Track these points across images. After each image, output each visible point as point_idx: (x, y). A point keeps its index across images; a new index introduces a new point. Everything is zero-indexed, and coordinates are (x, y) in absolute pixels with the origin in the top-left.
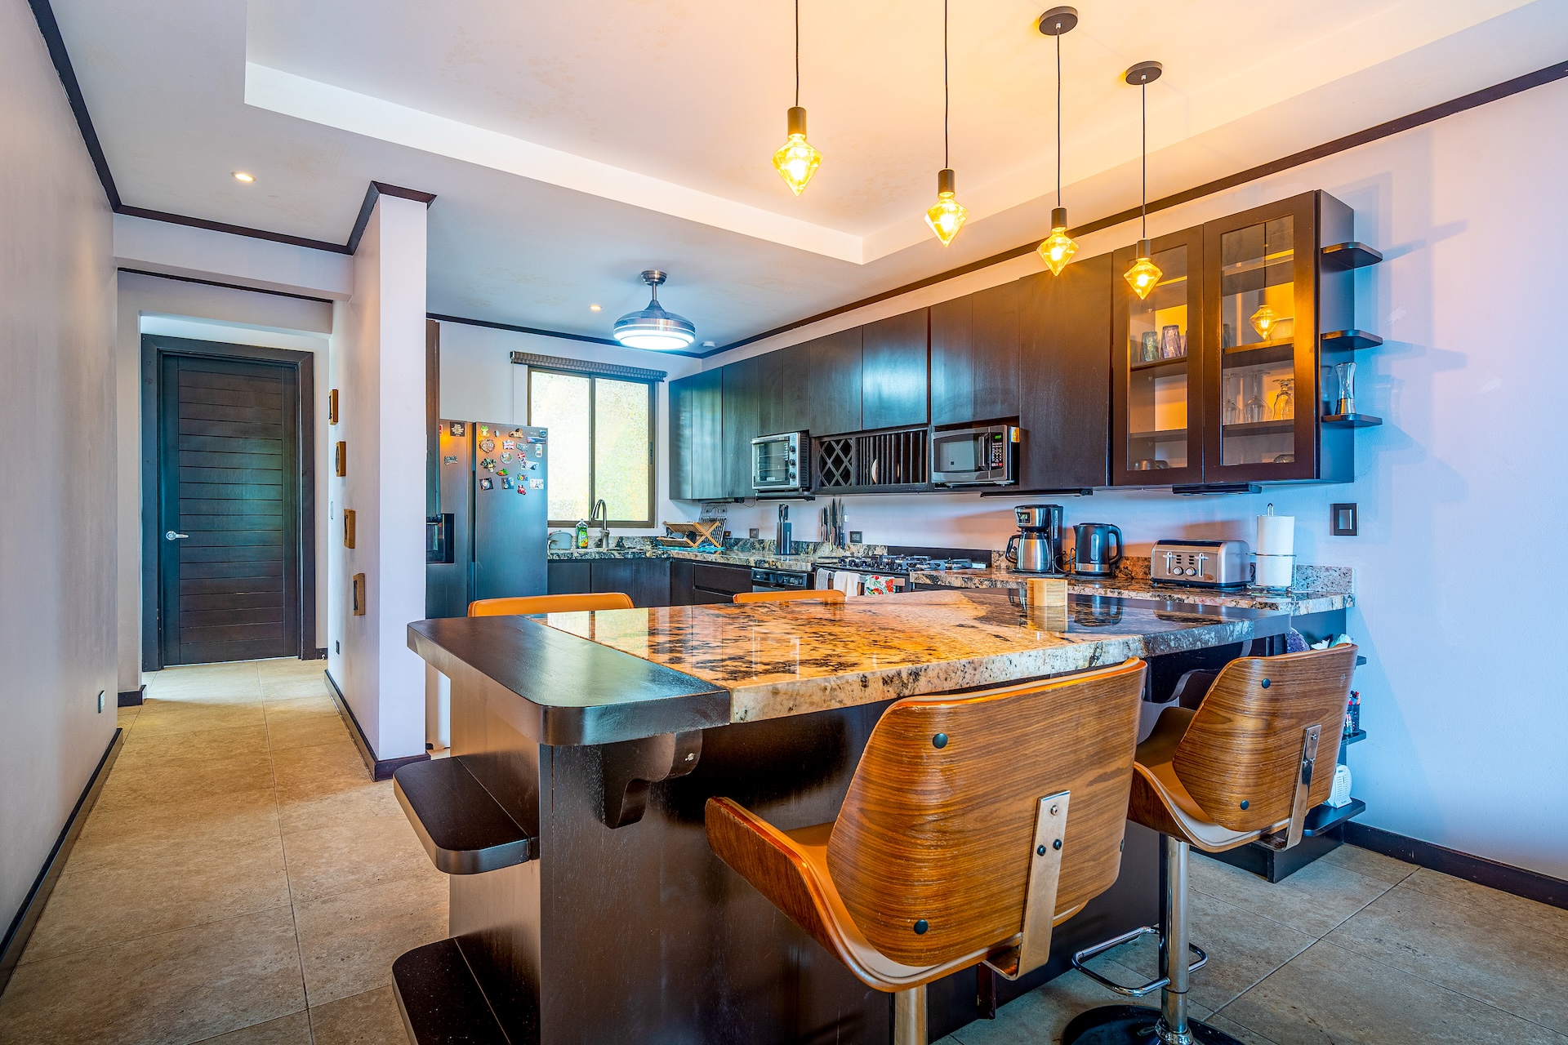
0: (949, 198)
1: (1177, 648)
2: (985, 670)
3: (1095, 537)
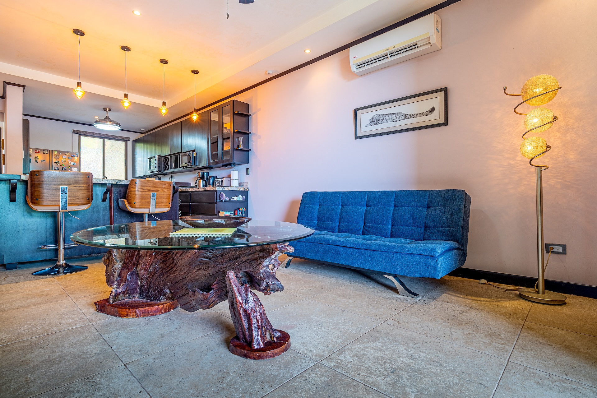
3: (210, 179)
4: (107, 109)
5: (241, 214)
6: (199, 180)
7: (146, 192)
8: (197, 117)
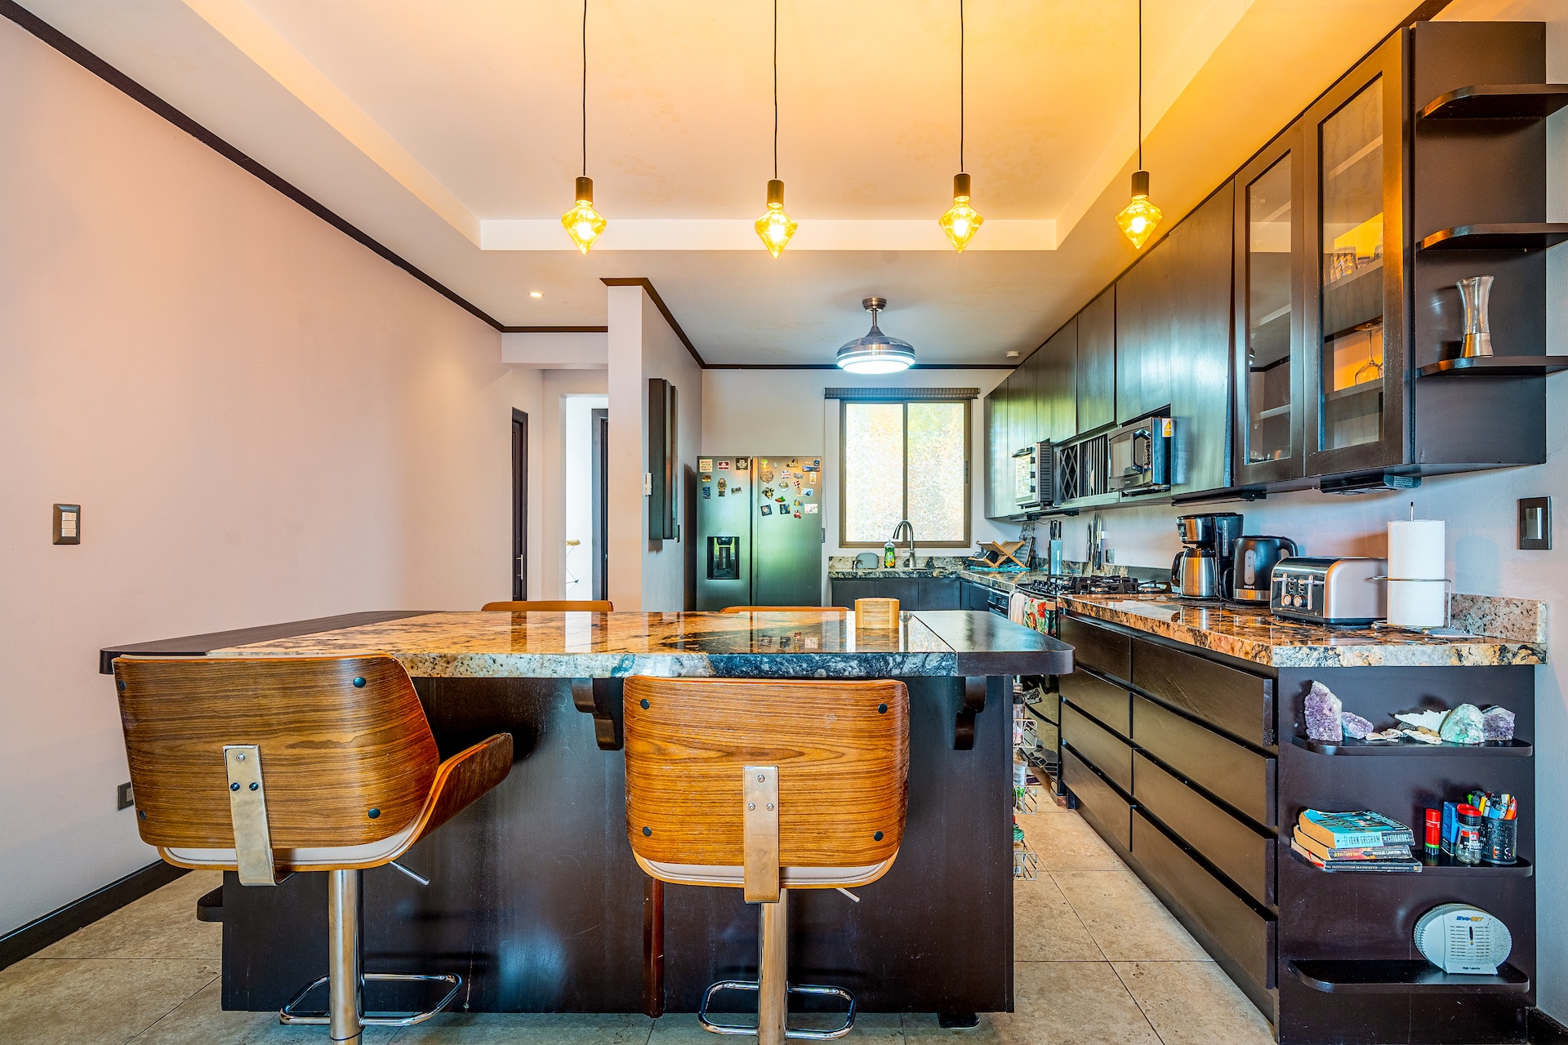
0: (779, 209)
2: (460, 665)
3: (1249, 554)
4: (871, 300)
5: (1474, 843)
6: (1192, 553)
7: (707, 760)
8: (1148, 226)
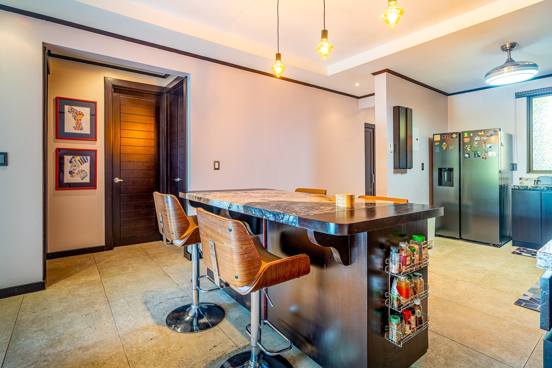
1: (255, 215)
4: (505, 45)
